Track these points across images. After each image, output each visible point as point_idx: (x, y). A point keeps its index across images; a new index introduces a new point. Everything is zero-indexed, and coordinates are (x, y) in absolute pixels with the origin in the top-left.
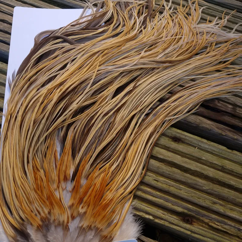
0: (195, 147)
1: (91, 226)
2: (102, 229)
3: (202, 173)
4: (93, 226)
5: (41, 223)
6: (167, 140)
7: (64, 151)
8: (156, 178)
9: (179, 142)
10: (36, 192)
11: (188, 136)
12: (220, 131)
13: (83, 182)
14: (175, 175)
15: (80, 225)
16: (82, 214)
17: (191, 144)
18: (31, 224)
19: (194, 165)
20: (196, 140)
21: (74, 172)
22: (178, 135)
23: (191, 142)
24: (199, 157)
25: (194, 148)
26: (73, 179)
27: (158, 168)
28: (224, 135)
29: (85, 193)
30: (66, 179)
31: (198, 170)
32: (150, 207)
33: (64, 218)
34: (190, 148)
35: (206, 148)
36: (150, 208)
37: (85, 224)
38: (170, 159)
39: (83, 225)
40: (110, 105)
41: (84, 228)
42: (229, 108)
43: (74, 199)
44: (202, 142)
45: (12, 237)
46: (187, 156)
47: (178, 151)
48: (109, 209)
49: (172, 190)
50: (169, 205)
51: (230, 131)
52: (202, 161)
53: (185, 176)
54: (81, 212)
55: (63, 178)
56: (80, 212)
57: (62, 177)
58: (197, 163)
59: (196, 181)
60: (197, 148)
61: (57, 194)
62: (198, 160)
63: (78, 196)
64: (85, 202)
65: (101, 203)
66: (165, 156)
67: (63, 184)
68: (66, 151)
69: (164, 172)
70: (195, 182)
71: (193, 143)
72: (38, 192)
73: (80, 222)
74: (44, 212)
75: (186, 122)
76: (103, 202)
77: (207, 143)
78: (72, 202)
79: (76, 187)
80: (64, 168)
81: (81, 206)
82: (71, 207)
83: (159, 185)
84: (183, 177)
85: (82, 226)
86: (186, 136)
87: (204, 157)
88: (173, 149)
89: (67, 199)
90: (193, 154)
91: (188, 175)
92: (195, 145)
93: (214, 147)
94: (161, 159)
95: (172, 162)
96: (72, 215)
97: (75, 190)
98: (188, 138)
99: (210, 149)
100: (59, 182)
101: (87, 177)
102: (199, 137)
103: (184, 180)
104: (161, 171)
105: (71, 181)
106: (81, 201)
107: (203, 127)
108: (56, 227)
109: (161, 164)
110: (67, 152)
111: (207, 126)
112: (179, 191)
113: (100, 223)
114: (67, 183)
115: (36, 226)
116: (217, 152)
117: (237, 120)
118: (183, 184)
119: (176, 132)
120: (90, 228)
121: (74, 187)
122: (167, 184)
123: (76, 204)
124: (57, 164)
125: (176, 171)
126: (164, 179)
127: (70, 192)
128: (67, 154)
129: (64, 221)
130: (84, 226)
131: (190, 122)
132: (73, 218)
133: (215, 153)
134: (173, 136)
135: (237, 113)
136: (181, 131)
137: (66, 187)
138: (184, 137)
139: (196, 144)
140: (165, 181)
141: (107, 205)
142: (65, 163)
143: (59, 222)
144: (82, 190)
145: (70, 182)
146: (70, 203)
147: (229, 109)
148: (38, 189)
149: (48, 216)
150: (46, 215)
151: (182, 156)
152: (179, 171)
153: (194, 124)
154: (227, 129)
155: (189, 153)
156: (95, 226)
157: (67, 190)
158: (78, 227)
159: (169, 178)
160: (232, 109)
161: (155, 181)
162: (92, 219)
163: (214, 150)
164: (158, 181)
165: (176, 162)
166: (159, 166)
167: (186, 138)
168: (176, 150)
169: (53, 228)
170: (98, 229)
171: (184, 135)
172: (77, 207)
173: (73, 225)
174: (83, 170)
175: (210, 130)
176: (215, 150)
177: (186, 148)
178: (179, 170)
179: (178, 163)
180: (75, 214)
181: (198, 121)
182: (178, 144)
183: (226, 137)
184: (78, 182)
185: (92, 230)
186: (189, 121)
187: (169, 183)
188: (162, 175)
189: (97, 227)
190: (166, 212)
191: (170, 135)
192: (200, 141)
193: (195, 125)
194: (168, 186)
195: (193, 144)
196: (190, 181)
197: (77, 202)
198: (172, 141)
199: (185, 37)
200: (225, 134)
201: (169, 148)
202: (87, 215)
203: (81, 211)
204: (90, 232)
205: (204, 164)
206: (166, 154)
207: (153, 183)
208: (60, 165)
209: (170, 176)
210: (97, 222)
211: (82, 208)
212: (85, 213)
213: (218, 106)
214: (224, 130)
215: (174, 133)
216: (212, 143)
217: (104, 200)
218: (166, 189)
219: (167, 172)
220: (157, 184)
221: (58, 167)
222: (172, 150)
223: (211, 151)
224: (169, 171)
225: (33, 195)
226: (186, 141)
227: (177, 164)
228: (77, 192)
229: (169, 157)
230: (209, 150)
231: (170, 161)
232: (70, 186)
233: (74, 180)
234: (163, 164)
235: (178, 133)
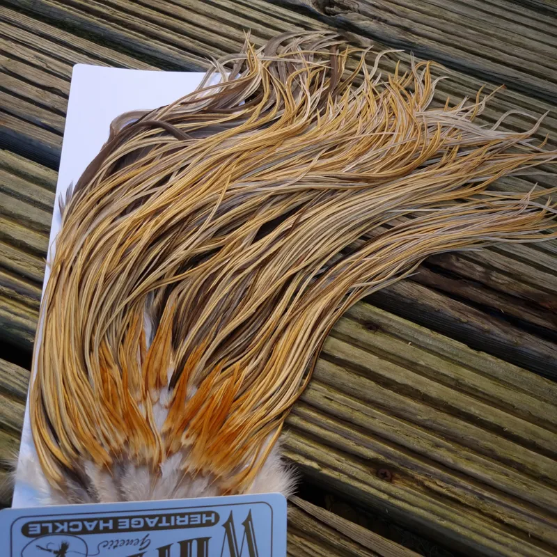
1: (201, 470)
2: (221, 477)
3: (417, 391)
4: (205, 470)
5: (110, 459)
6: (354, 326)
7: (159, 333)
8: (328, 394)
10: (103, 404)
11: (394, 321)
12: (457, 315)
13: (192, 391)
15: (182, 468)
16: (186, 447)
17: (399, 335)
18: (93, 460)
19: (402, 374)
20: (410, 328)
21: (174, 372)
22: (375, 317)
23: (399, 332)
24: (414, 360)
25: (403, 343)
26: (173, 384)
27: (334, 375)
28: (465, 323)
29: (194, 412)
30: (159, 384)
31: (410, 383)
32: (313, 445)
33: (152, 453)
35: (428, 344)
36: (314, 447)
37: (191, 465)
38: (357, 361)
39: (188, 467)
40: (247, 254)
41: (189, 474)
42: (478, 271)
43: (173, 421)
44: (421, 333)
45: (57, 482)
46: (391, 357)
48: (237, 443)
49: (358, 417)
50: (351, 445)
51: (476, 314)
52: (419, 368)
53: (384, 394)
54: (185, 445)
55: (154, 381)
56: (182, 445)
57: (152, 381)
58: (408, 372)
59: (404, 403)
60: (410, 343)
61: (142, 410)
62: (411, 366)
63: (180, 417)
64: (193, 427)
65: (222, 432)
66: (347, 355)
67: (153, 393)
68: (161, 335)
69: (343, 384)
70: (403, 405)
71: (403, 334)
72: (108, 404)
73: (182, 461)
74: (117, 441)
75: (392, 294)
76: (226, 429)
77: (429, 336)
78: (169, 427)
79: (177, 400)
80: (156, 365)
81: (185, 434)
82: (166, 435)
83: (334, 407)
84: (380, 396)
85: (185, 470)
86: (390, 320)
87: (423, 360)
88: (363, 343)
89: (160, 420)
90: (402, 354)
91: (390, 392)
92: (407, 338)
93: (443, 342)
94: (339, 360)
95: (360, 366)
96: (167, 449)
97: (175, 404)
98: (394, 324)
99: (435, 346)
100: (147, 389)
101: (199, 383)
102: (415, 324)
103: (382, 401)
104: (338, 381)
105: (169, 389)
106: (185, 425)
107: (423, 305)
108: (137, 467)
109: (339, 370)
110: (164, 336)
111: (433, 304)
112: (371, 420)
113: (219, 465)
114: (160, 391)
115: (101, 465)
116: (448, 352)
117: (490, 296)
118: (378, 408)
119: (371, 311)
120: (199, 473)
121: (174, 399)
122: (348, 407)
123: (176, 431)
124: (144, 357)
125: (367, 384)
126: (342, 397)
127: (166, 408)
128: (163, 340)
129: (152, 459)
130: (189, 470)
131: (399, 295)
132: (169, 454)
133: (445, 354)
134: (365, 319)
135: (491, 283)
136: (382, 310)
137: (159, 399)
140: (345, 401)
141: (233, 435)
142: (159, 355)
143: (144, 459)
144: (187, 407)
145: (167, 390)
146: (165, 428)
147: (478, 273)
148: (108, 399)
149: (124, 447)
150: (120, 445)
151: (381, 357)
152: (373, 384)
153: (409, 299)
154: (470, 312)
155: (393, 351)
156: (209, 471)
157: (160, 405)
158: (177, 470)
159: (353, 396)
160: (482, 275)
161: (326, 400)
162: (204, 459)
163: (443, 350)
164: (332, 400)
165: (368, 367)
166: (334, 373)
167: (391, 323)
168: (370, 345)
169: (131, 470)
170: (213, 476)
171: (387, 318)
172: (178, 437)
173: (169, 467)
174: (192, 370)
175: (438, 311)
176: (445, 349)
178: (372, 382)
179: (372, 369)
180: (173, 447)
181: (416, 293)
182: (374, 334)
183: (469, 327)
184: (182, 391)
185: (203, 477)
186: (398, 292)
187: (351, 404)
188: (340, 389)
189: (213, 473)
190: (343, 457)
191: (360, 317)
192: (416, 331)
193: (409, 301)
194: (350, 411)
195: (403, 336)
196: (392, 404)
197: (178, 427)
198: (363, 328)
199: (400, 133)
200: (465, 321)
201: (356, 340)
202: (195, 450)
203: (185, 442)
204: (200, 481)
205: (423, 373)
206: (350, 352)
207: (322, 403)
208: (150, 359)
209: (356, 392)
210: (213, 464)
211: (187, 437)
212: (192, 447)
213: (457, 267)
214: (466, 313)
215: (368, 314)
216: (440, 336)
217: (229, 426)
218: (346, 416)
219: (351, 385)
220: (329, 405)
221: (146, 362)
222: (361, 345)
223: (436, 350)
225: (97, 408)
226: (390, 330)
227: (371, 371)
228: (178, 408)
229: (355, 357)
230: (433, 349)
231: (356, 365)
232: (166, 397)
233: (174, 387)
234: (344, 370)
235: (376, 314)
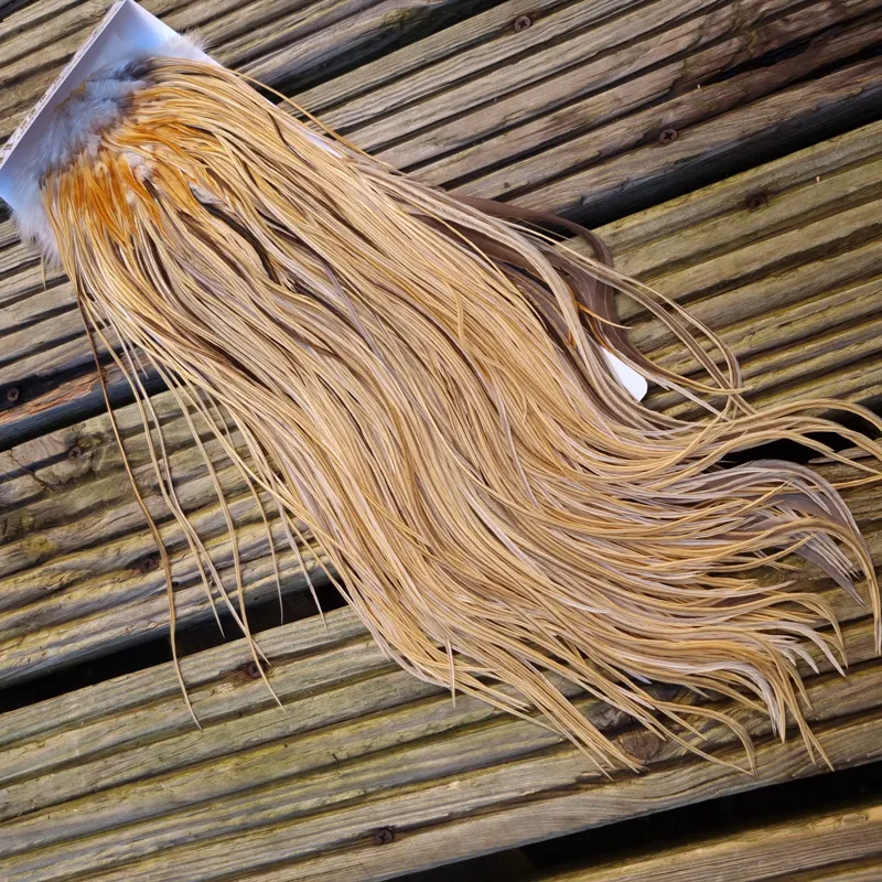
0: (814, 179)
9: (767, 202)
14: (817, 279)
34: (803, 192)
47: (782, 222)
138: (769, 180)
139: (807, 172)
177: (793, 200)
224: (796, 284)
